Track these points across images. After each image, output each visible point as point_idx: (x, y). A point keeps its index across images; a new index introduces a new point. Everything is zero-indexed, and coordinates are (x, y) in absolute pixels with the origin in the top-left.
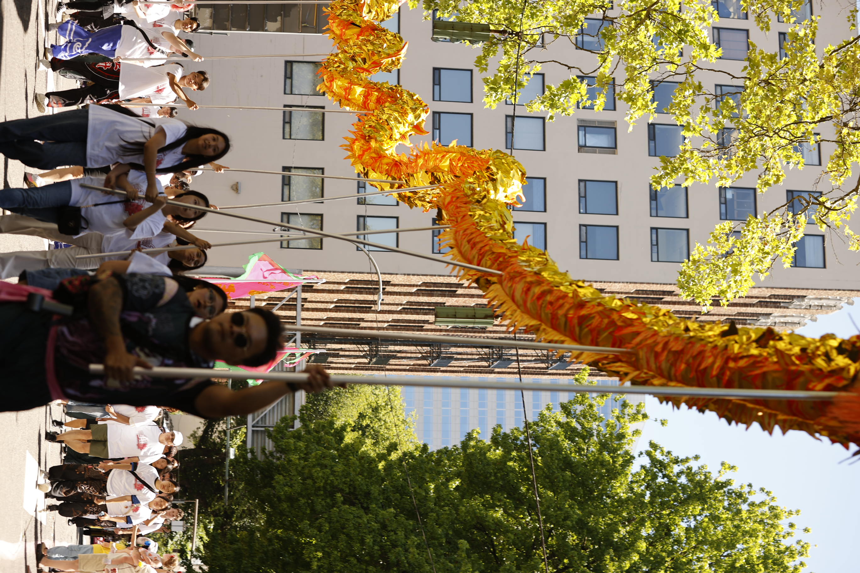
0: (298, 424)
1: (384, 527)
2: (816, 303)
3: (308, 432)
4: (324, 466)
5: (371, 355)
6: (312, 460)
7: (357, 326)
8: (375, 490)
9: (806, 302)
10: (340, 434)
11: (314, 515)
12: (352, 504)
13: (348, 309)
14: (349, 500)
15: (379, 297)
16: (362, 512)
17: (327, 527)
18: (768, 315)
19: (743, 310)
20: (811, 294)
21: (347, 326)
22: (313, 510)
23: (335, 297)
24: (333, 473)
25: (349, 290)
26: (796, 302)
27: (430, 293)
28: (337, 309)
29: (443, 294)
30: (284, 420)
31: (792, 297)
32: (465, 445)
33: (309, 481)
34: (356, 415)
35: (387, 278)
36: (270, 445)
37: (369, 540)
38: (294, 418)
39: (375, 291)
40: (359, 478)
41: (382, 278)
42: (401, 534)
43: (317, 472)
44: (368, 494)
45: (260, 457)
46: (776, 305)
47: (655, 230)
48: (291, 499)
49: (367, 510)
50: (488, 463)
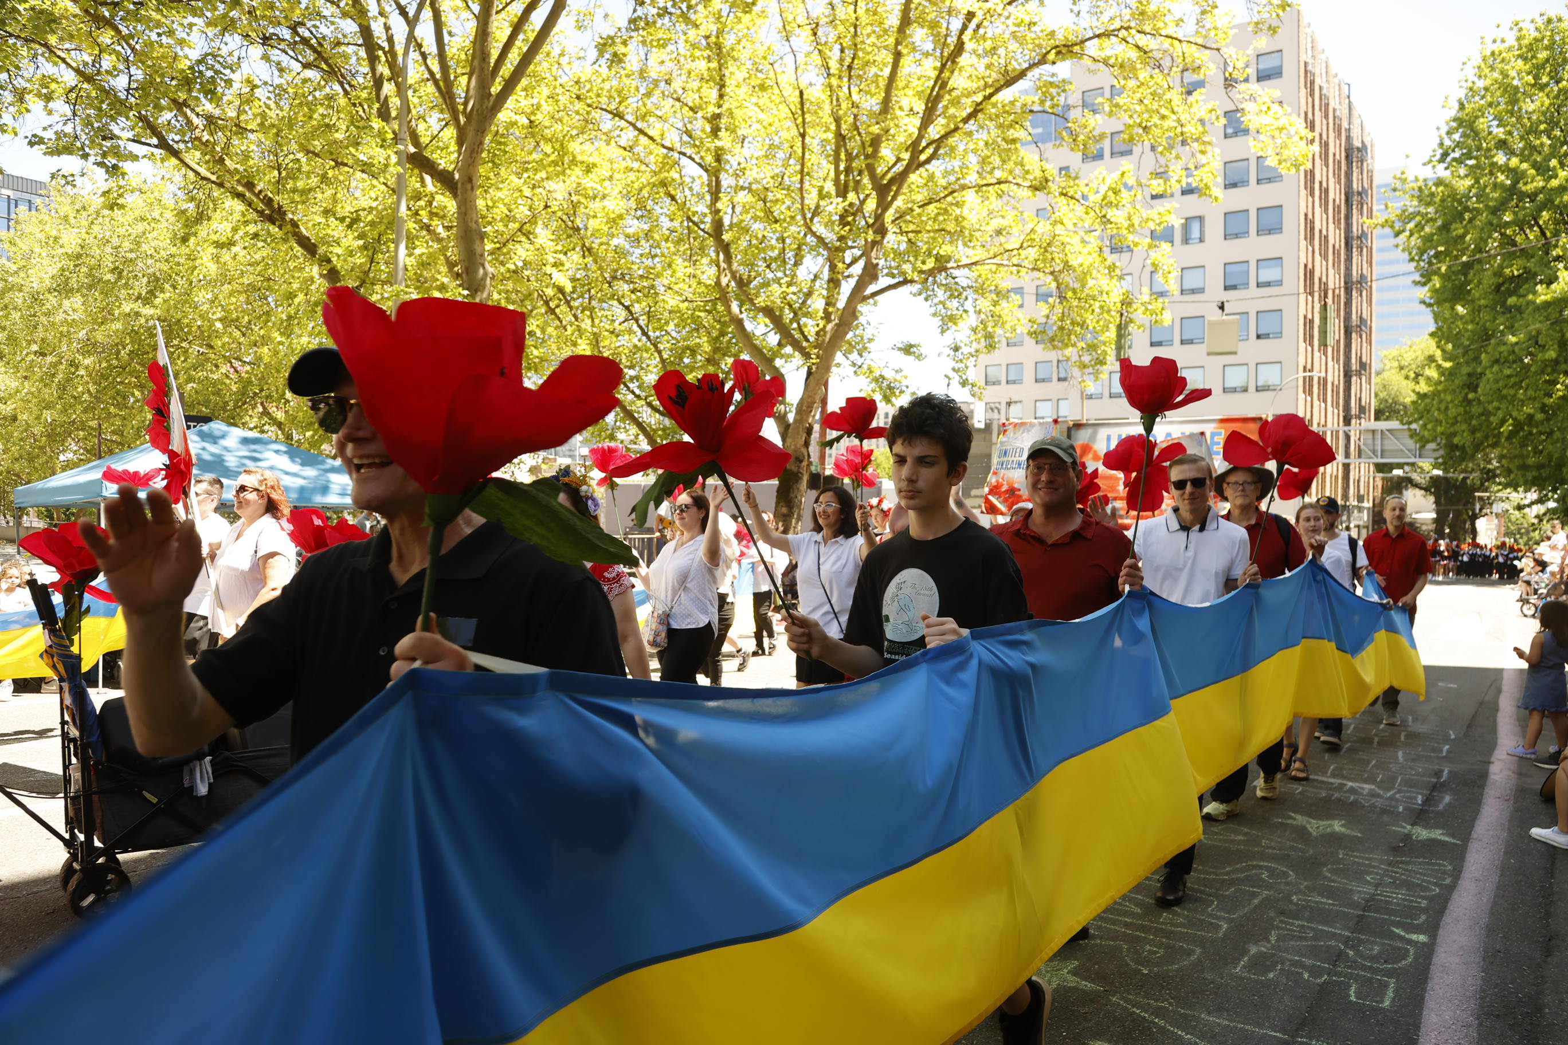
0: (1414, 426)
1: (1497, 361)
2: (1309, 52)
3: (1420, 418)
4: (1447, 408)
5: (1359, 374)
6: (1441, 417)
7: (1338, 387)
8: (1465, 370)
9: (1310, 61)
10: (1422, 396)
11: (1486, 413)
12: (1477, 386)
13: (1325, 394)
14: (1474, 388)
15: (1316, 374)
16: (1484, 379)
17: (1495, 404)
18: (1321, 88)
19: (1317, 107)
20: (1303, 58)
21: (1338, 393)
22: (1482, 414)
23: (1316, 403)
24: (1452, 401)
25: (1311, 394)
26: (1309, 68)
27: (1312, 337)
28: (1325, 401)
29: (1312, 328)
30: (1411, 437)
31: (1306, 71)
32: (1429, 305)
33: (1459, 419)
34: (1406, 382)
35: (1301, 368)
36: (1431, 446)
37: (1508, 372)
38: (1410, 430)
39: (1311, 378)
40: (1457, 382)
41: (1301, 374)
42: (1502, 348)
43: (1452, 412)
44: (1470, 375)
45: (1442, 452)
46: (1312, 83)
47: (1259, 182)
48: (1473, 431)
49: (1482, 375)
50: (1443, 287)
